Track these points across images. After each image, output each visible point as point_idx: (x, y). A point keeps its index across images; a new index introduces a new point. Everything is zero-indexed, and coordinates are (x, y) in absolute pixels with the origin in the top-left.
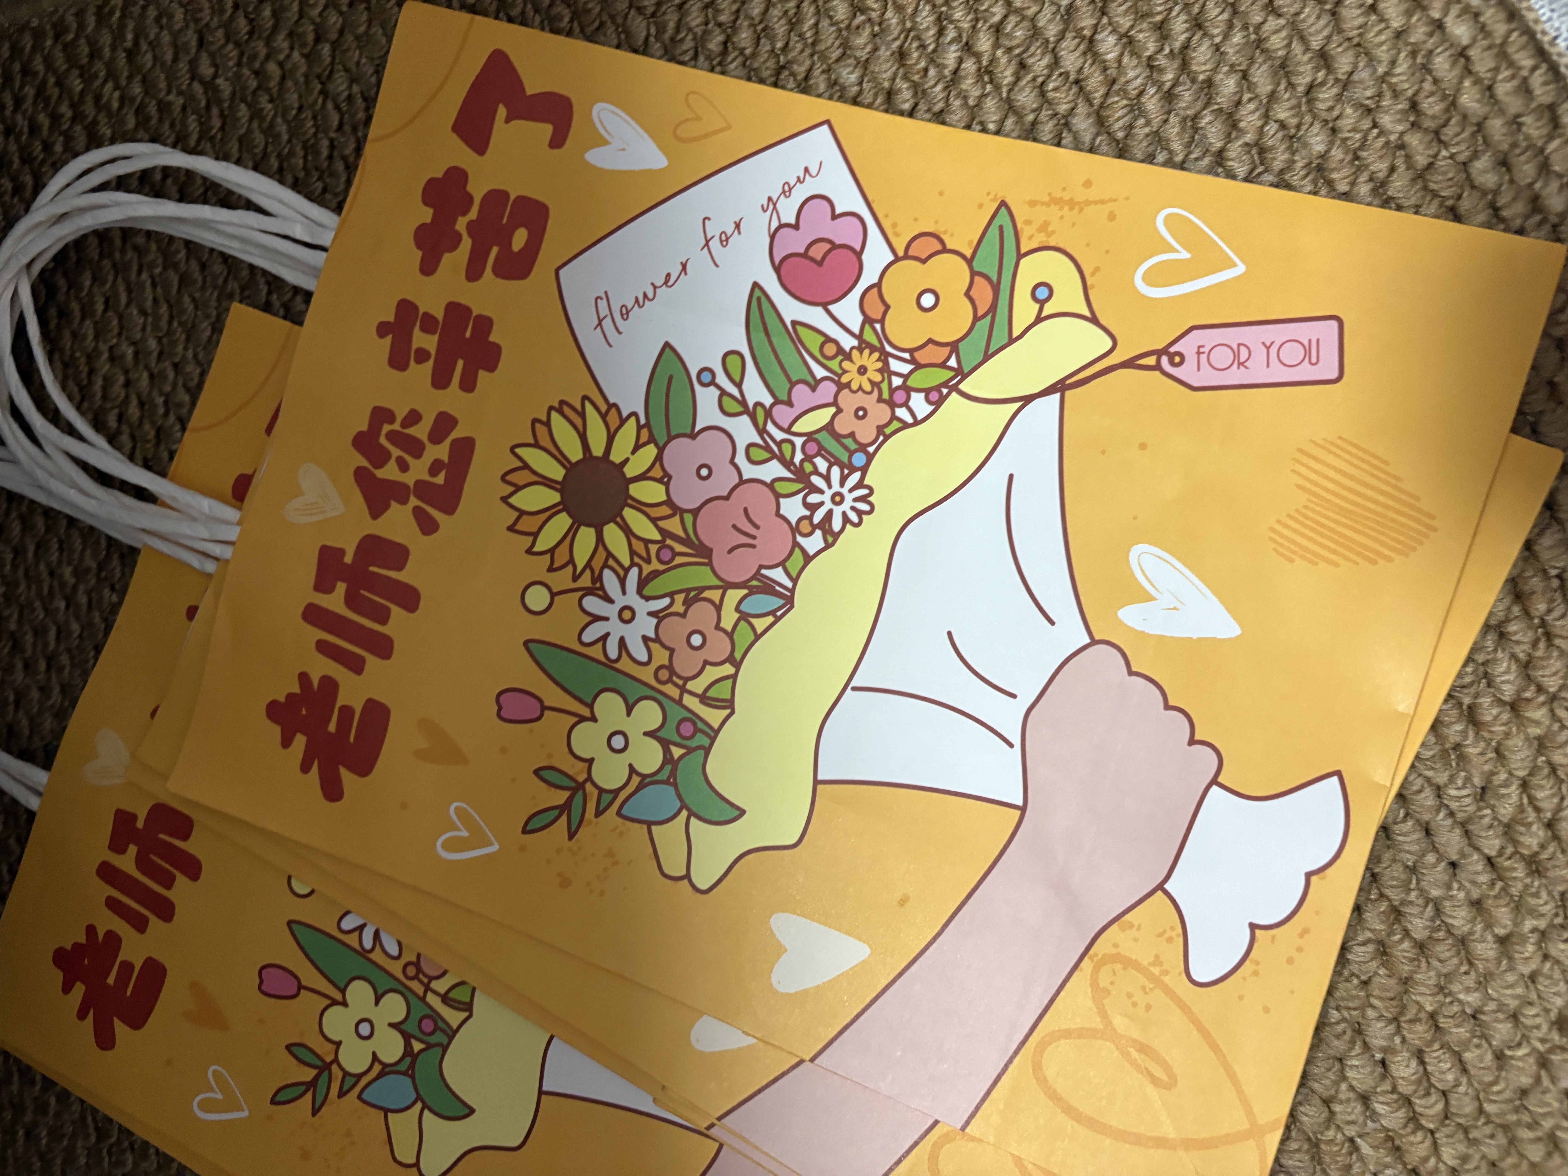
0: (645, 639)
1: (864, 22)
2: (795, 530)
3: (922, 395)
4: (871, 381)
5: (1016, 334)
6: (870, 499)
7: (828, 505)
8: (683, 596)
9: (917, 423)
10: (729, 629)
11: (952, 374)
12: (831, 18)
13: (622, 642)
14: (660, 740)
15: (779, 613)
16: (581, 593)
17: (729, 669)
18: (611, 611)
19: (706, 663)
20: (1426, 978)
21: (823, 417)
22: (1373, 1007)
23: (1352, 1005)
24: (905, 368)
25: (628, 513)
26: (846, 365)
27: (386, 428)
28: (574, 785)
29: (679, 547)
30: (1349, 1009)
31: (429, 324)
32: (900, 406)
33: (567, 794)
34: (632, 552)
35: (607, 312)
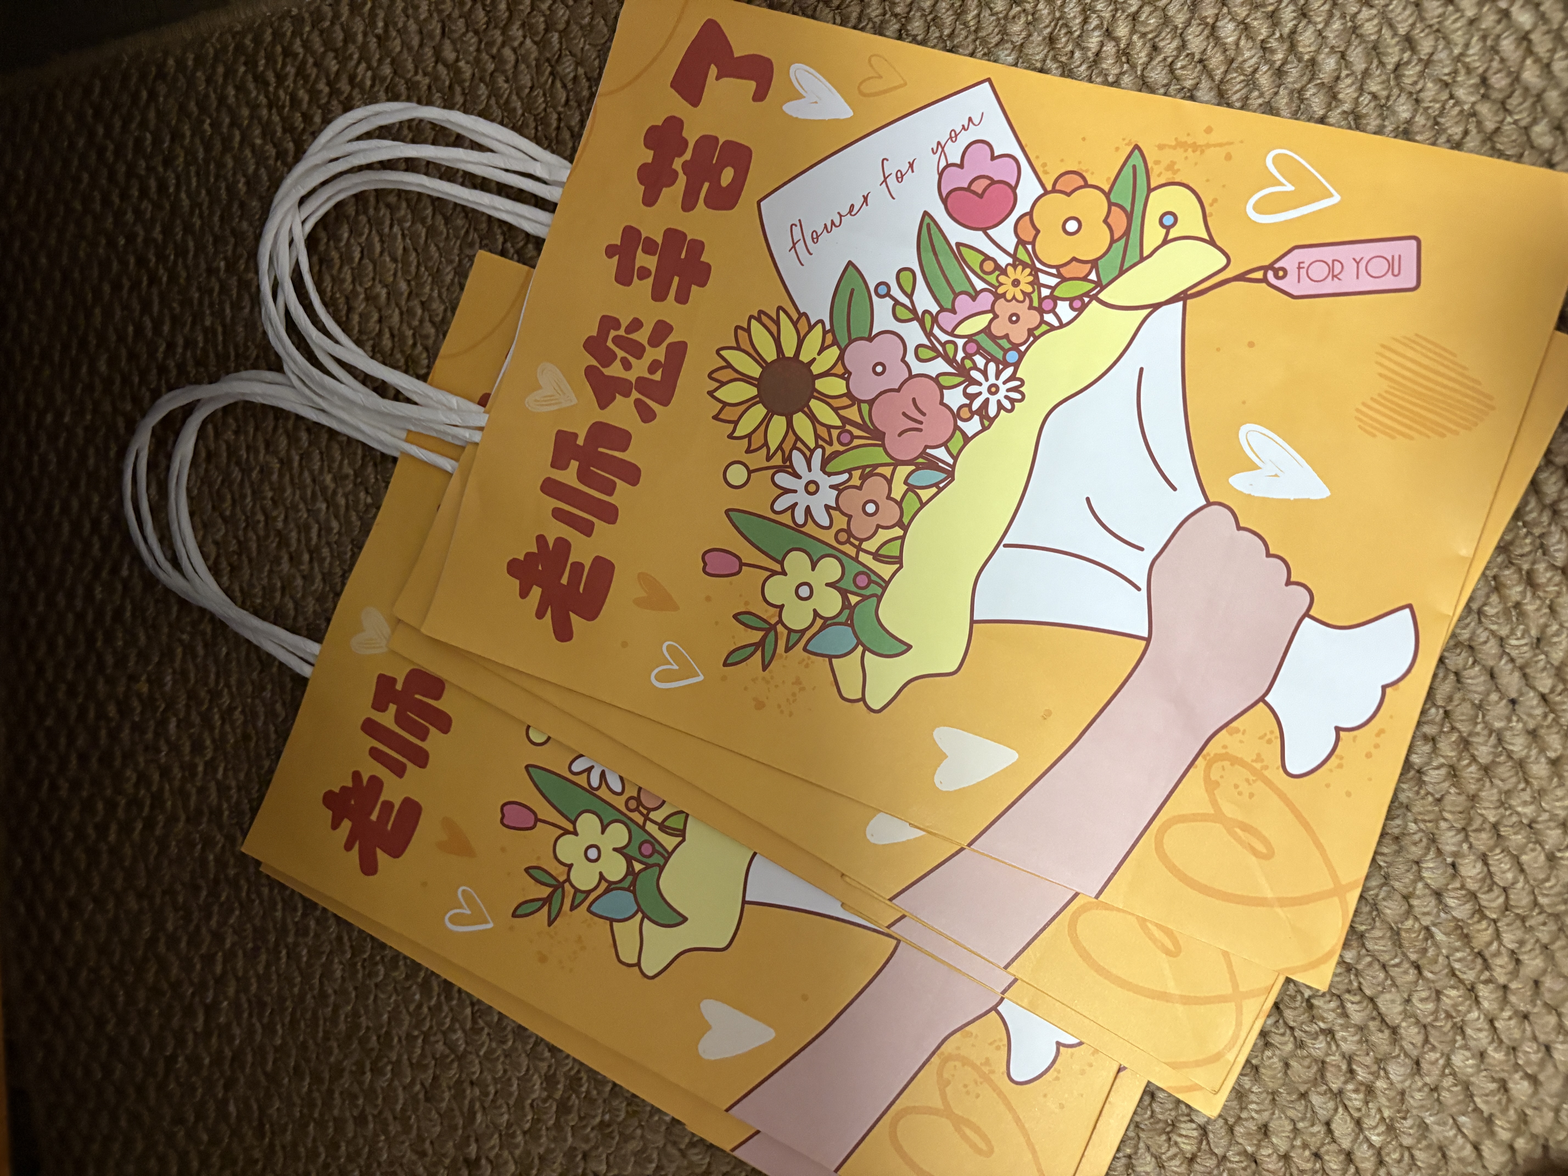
0: (827, 507)
1: (1020, 13)
2: (956, 416)
3: (1067, 303)
4: (1023, 292)
5: (1145, 254)
6: (1022, 389)
7: (985, 395)
8: (860, 471)
9: (1062, 326)
10: (899, 499)
11: (1093, 285)
12: (991, 9)
13: (808, 509)
14: (839, 590)
15: (942, 485)
16: (773, 471)
17: (898, 532)
18: (799, 485)
19: (879, 526)
20: (1489, 795)
21: (982, 322)
22: (1445, 820)
23: (1426, 818)
24: (1053, 281)
25: (814, 404)
26: (1002, 279)
27: (613, 333)
28: (767, 626)
29: (856, 432)
30: (1424, 821)
31: (650, 247)
32: (1048, 312)
33: (761, 634)
34: (817, 436)
35: (801, 237)
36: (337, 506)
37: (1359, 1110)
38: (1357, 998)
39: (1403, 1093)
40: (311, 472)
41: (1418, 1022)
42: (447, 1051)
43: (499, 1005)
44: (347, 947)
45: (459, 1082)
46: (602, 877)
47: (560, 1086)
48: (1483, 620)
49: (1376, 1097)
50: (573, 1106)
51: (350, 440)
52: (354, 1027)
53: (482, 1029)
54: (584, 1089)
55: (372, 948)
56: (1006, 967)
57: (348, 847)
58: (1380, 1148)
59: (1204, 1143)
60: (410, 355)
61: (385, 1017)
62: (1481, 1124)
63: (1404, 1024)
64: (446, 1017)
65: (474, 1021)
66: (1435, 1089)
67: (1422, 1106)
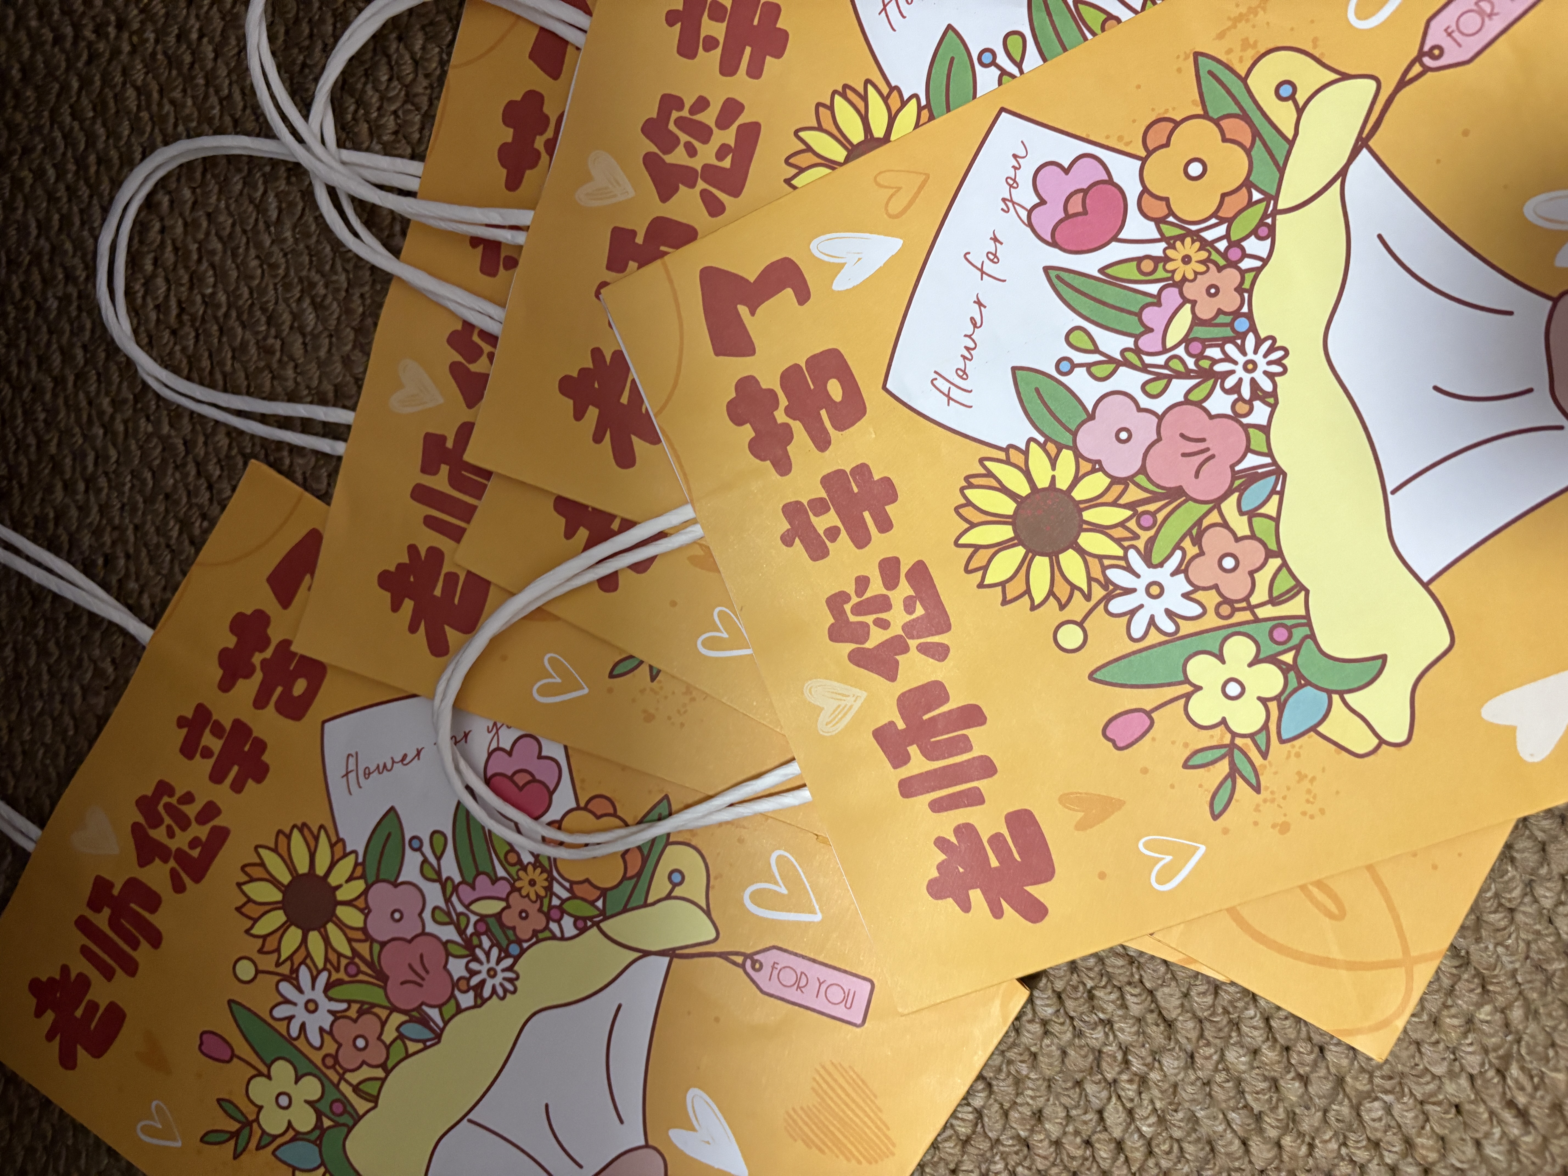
0: (1186, 596)
6: (1278, 345)
8: (1187, 540)
13: (1169, 613)
14: (1266, 660)
15: (1278, 488)
16: (1102, 605)
18: (1139, 598)
25: (1089, 515)
26: (1170, 266)
27: (848, 607)
28: (1224, 750)
29: (1152, 507)
31: (819, 507)
33: (1225, 761)
34: (1118, 541)
35: (949, 385)
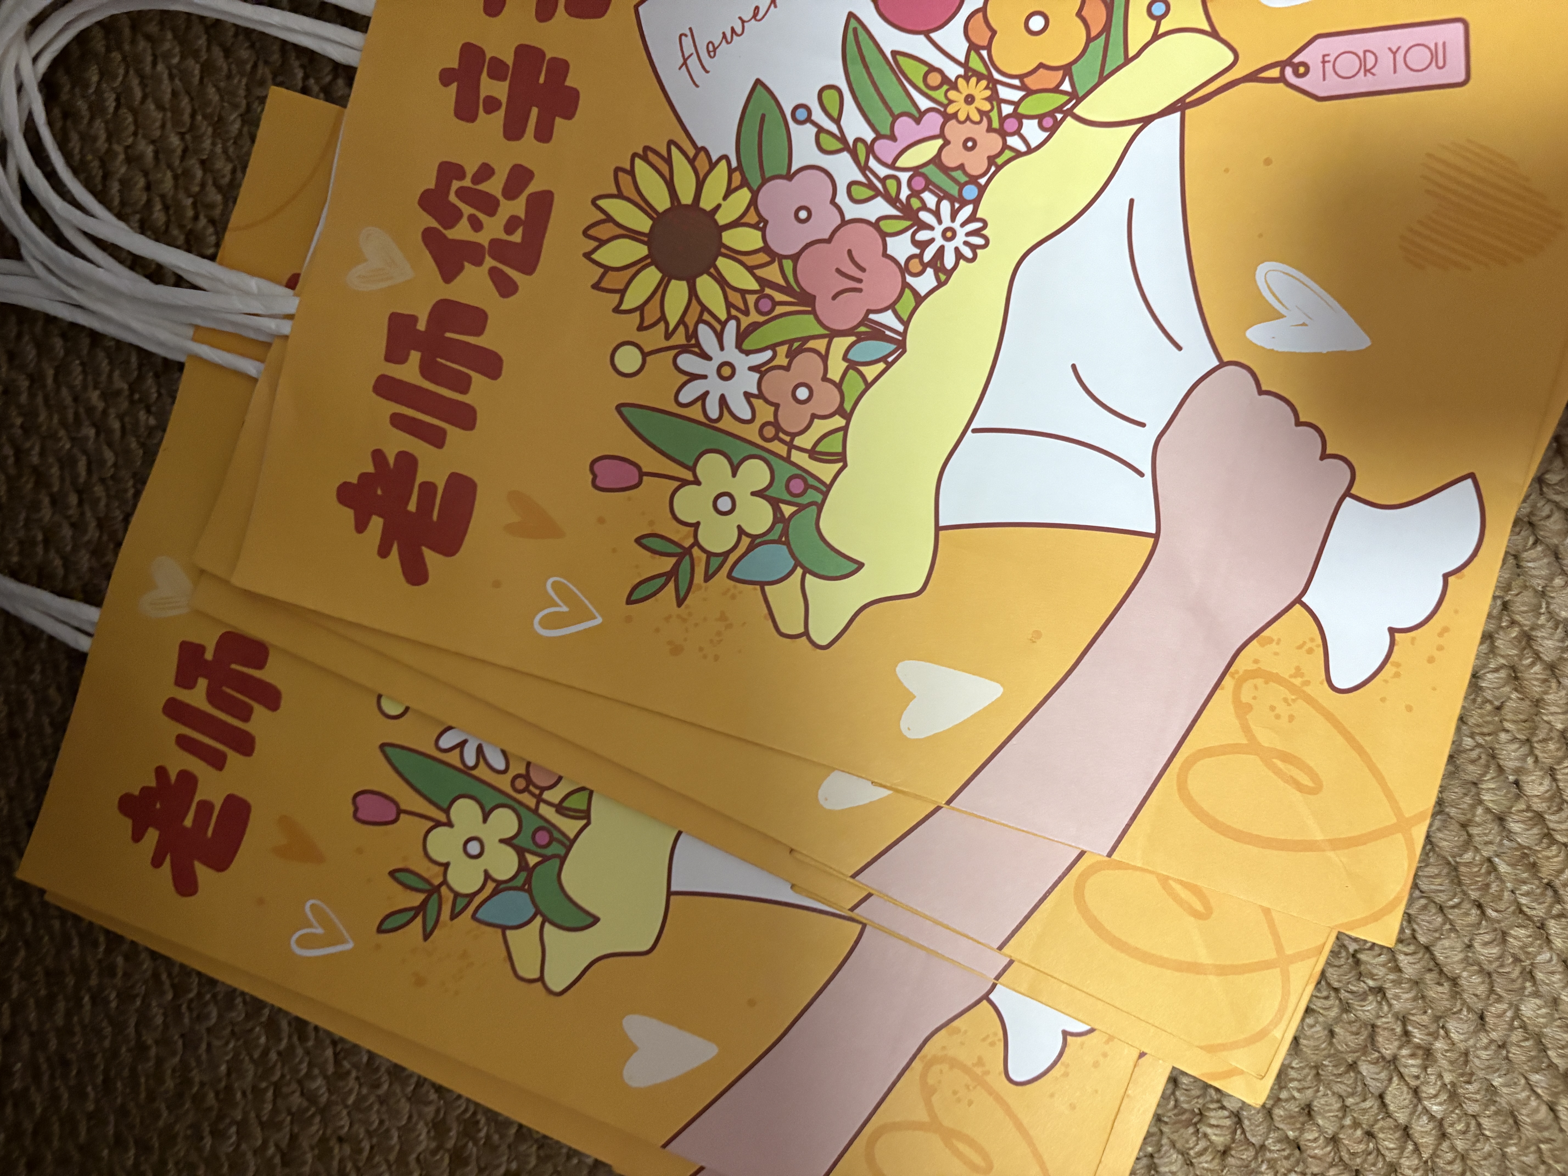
0: (748, 396)
2: (904, 270)
3: (1036, 121)
4: (979, 111)
5: (1131, 53)
6: (984, 232)
7: (939, 242)
8: (785, 348)
9: (1030, 151)
10: (837, 380)
11: (1066, 98)
13: (723, 400)
14: (769, 499)
15: (890, 359)
16: (674, 352)
17: (839, 422)
18: (709, 368)
19: (814, 416)
20: (1556, 698)
21: (929, 150)
22: (1507, 731)
23: (1485, 730)
24: (1016, 95)
25: (722, 263)
26: (952, 94)
27: (456, 185)
28: (679, 550)
29: (779, 297)
30: (1483, 734)
31: (497, 70)
32: (1012, 134)
33: (673, 560)
34: (729, 305)
35: (693, 50)
36: (109, 431)
37: (1417, 1077)
38: (1411, 949)
39: (1466, 1054)
40: (71, 388)
41: (1481, 971)
42: (305, 1104)
43: (368, 1042)
44: (167, 985)
45: (324, 1140)
46: (487, 876)
47: (453, 1133)
48: (1545, 489)
49: (1436, 1061)
50: (470, 1156)
51: (120, 344)
52: (185, 1082)
53: (348, 1073)
54: (482, 1134)
55: (199, 984)
56: (1000, 948)
57: (157, 862)
58: (1442, 1119)
59: (1239, 1132)
60: (191, 231)
61: (223, 1068)
62: (1557, 1082)
63: (1465, 974)
64: (301, 1062)
65: (337, 1063)
66: (1503, 1046)
67: (1489, 1067)
